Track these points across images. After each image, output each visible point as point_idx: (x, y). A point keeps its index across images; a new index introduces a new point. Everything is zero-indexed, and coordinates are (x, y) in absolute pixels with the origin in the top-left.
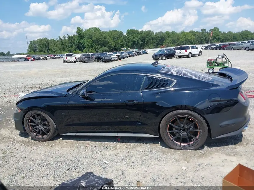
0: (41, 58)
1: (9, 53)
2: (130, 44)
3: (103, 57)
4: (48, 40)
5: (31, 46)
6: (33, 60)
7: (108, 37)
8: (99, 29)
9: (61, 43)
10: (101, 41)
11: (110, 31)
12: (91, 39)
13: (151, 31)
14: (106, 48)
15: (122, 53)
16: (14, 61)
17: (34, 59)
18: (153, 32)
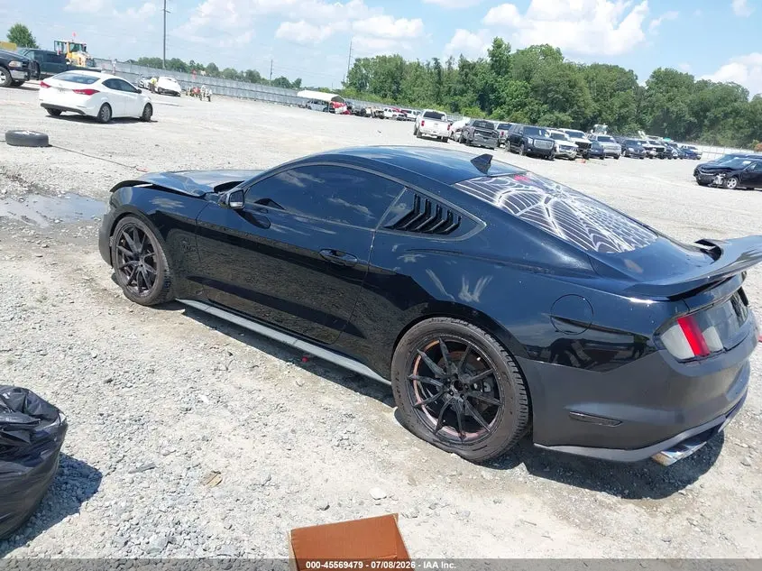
0: (368, 112)
1: (298, 82)
2: (649, 119)
3: (530, 141)
4: (402, 63)
5: (356, 73)
6: (346, 113)
7: (583, 83)
8: (560, 54)
9: (436, 78)
10: (557, 92)
11: (595, 67)
12: (528, 79)
13: (739, 86)
14: (565, 117)
15: (601, 139)
16: (299, 106)
17: (350, 111)
18: (745, 92)
